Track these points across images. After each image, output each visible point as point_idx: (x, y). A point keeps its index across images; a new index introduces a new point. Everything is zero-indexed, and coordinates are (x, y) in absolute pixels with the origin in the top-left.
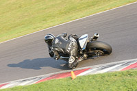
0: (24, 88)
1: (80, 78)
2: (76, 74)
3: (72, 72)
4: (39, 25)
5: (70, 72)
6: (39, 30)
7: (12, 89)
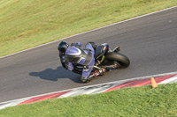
0: (90, 97)
1: (163, 87)
2: (157, 82)
3: (153, 79)
4: (110, 17)
5: (150, 79)
6: (111, 24)
7: (75, 98)
